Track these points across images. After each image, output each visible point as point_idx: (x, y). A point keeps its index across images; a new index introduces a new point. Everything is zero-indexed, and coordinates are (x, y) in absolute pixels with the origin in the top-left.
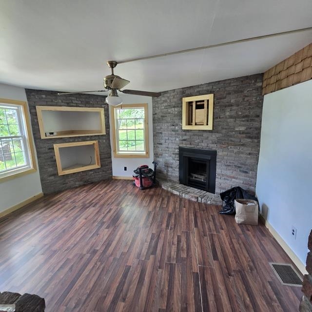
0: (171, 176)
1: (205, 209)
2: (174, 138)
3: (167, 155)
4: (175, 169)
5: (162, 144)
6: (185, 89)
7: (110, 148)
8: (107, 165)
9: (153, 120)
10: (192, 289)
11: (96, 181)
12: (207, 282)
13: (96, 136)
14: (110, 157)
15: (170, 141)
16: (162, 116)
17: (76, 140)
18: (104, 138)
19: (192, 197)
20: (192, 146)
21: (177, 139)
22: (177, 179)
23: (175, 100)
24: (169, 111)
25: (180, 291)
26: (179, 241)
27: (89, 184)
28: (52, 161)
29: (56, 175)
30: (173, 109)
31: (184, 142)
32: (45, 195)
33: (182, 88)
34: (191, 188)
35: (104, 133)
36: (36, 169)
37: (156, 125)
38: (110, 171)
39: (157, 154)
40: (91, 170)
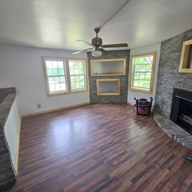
0: (165, 111)
1: (173, 147)
2: (172, 80)
3: (164, 94)
4: (169, 107)
5: (162, 84)
6: (187, 33)
7: (128, 84)
8: (124, 95)
9: (159, 65)
10: (96, 181)
11: (116, 102)
12: (108, 187)
13: (119, 76)
14: (127, 90)
15: (168, 83)
16: (165, 61)
17: (108, 78)
18: (124, 77)
19: (169, 133)
20: (185, 89)
21: (174, 81)
22: (168, 115)
23: (177, 45)
24: (171, 56)
25: (90, 176)
26: (122, 154)
27: (112, 103)
28: (95, 88)
29: (96, 94)
30: (174, 54)
31: (179, 84)
32: (91, 103)
33: (184, 33)
34: (178, 126)
35: (124, 74)
36: (88, 90)
37: (160, 68)
38: (126, 99)
39: (158, 92)
40: (114, 96)
